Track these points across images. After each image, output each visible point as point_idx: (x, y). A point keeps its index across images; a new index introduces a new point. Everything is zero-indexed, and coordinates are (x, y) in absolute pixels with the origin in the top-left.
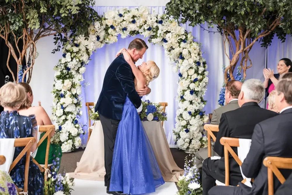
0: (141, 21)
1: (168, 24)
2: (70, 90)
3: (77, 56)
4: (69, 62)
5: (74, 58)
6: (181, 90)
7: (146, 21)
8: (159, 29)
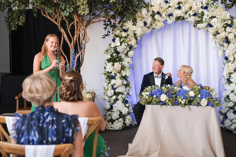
0: (186, 7)
1: (213, 9)
2: (120, 73)
3: (126, 41)
4: (118, 46)
5: (123, 42)
6: (228, 73)
7: (191, 7)
8: (204, 15)
